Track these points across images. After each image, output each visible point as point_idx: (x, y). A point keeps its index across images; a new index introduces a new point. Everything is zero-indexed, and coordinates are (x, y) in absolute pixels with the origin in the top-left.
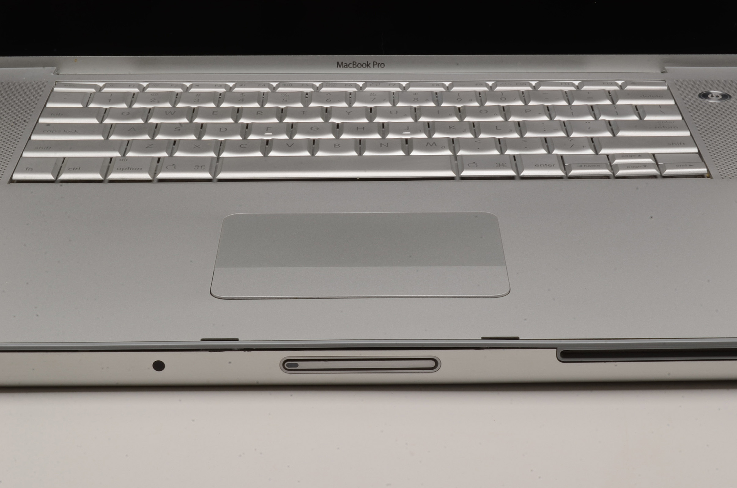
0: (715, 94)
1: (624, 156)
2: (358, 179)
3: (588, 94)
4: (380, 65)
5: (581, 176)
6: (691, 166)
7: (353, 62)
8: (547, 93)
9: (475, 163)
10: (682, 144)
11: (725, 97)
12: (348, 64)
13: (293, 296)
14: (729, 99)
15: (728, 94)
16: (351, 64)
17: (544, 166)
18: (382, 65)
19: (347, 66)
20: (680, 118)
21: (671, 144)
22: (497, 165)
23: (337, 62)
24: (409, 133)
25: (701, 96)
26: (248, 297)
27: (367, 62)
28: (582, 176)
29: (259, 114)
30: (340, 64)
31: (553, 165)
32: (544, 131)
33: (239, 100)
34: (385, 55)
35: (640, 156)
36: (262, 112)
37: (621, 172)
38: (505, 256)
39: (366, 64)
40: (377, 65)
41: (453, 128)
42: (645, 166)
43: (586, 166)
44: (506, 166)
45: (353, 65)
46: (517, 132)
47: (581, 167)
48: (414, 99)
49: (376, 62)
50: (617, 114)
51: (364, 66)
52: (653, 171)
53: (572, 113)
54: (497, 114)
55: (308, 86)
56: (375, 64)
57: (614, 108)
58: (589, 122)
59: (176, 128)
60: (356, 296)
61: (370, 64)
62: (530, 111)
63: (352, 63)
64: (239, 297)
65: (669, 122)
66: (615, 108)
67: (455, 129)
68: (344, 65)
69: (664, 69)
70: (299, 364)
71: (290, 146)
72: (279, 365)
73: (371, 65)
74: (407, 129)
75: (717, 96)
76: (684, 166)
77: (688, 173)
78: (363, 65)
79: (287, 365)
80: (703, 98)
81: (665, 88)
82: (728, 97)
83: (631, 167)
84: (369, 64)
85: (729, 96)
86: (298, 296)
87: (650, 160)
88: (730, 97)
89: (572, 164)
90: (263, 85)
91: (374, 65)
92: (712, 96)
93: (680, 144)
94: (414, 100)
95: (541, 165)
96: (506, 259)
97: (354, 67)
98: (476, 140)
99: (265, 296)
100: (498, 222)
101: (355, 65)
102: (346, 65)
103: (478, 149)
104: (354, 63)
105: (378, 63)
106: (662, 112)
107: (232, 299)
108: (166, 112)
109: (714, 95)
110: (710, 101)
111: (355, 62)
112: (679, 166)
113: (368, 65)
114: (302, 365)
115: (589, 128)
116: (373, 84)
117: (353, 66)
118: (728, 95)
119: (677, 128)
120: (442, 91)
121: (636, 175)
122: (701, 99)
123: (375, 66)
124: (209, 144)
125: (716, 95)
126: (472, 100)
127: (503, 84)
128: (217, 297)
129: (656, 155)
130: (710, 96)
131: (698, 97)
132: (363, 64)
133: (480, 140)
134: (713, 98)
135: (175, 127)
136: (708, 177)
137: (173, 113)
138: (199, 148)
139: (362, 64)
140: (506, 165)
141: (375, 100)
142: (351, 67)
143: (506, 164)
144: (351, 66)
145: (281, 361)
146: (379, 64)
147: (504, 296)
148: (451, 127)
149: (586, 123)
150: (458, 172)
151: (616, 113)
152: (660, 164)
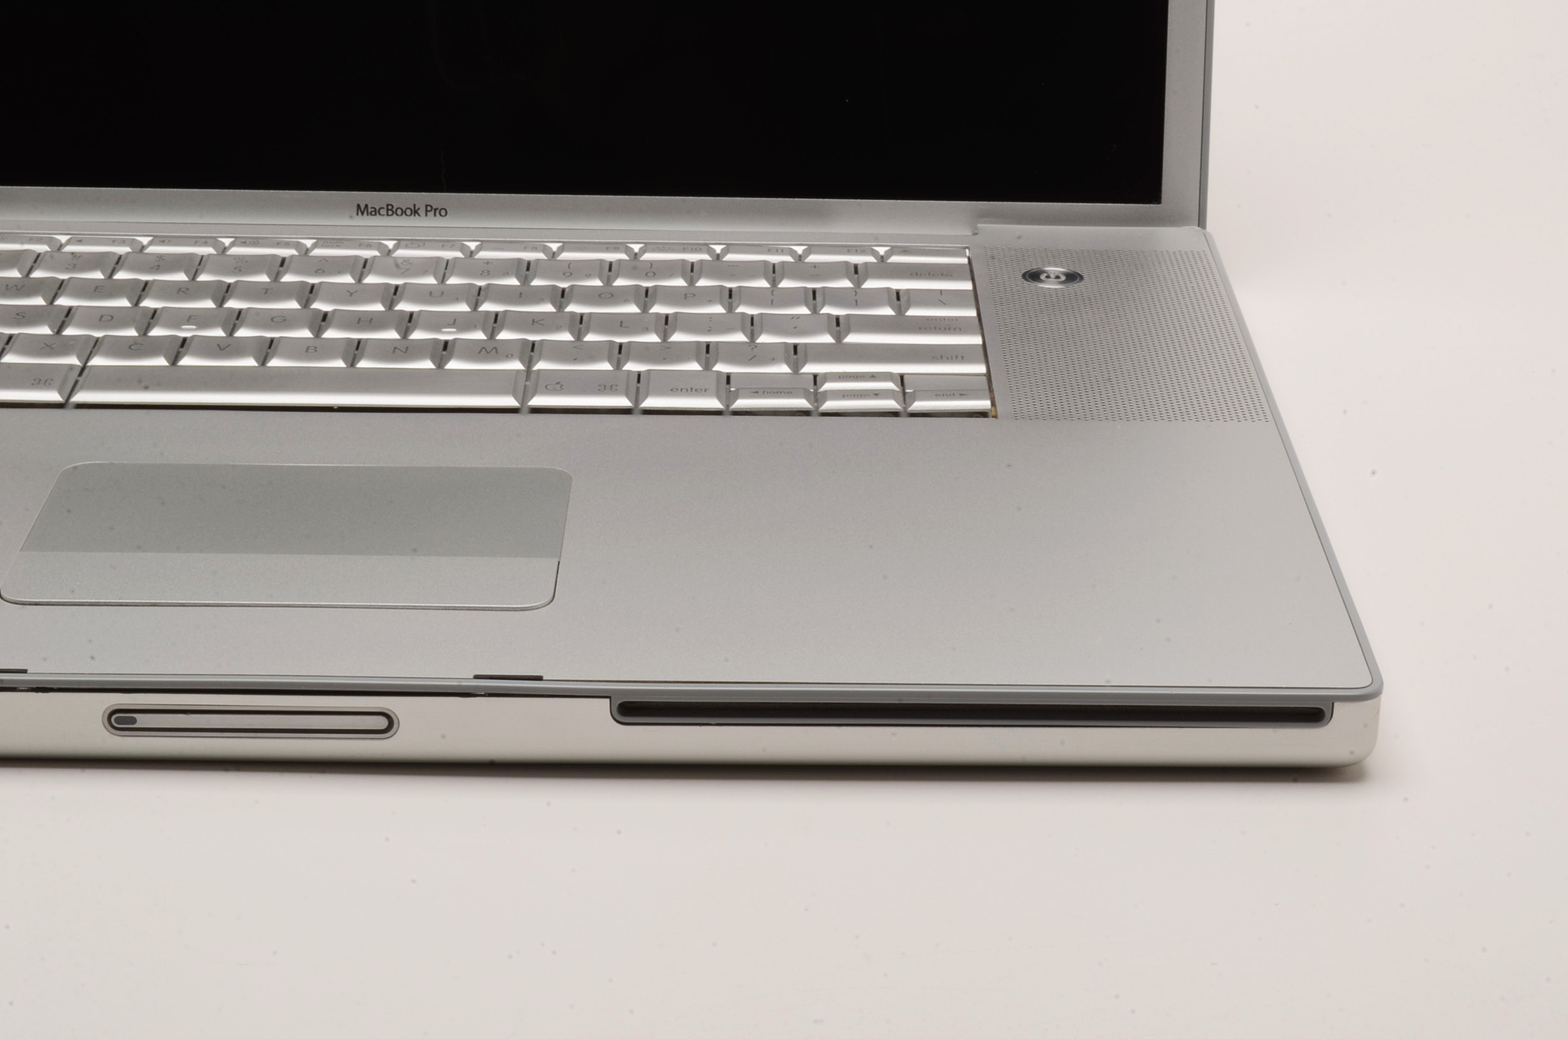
0: (1054, 273)
1: (843, 377)
2: (335, 408)
3: (813, 268)
4: (438, 211)
5: (753, 410)
6: (962, 395)
7: (388, 205)
8: (737, 266)
9: (558, 384)
10: (959, 358)
11: (1072, 277)
12: (377, 209)
13: (149, 601)
14: (1078, 282)
15: (1080, 273)
16: (383, 208)
17: (687, 390)
18: (443, 213)
19: (376, 212)
20: (973, 313)
21: (939, 357)
22: (599, 388)
23: (356, 205)
24: (455, 330)
25: (1027, 276)
26: (66, 600)
27: (415, 206)
28: (756, 410)
29: (182, 292)
30: (363, 207)
31: (705, 390)
32: (709, 331)
33: (152, 268)
34: (447, 192)
35: (873, 377)
36: (188, 289)
37: (829, 405)
38: (564, 542)
39: (413, 209)
40: (433, 211)
41: (539, 324)
42: (876, 395)
43: (766, 393)
44: (616, 390)
45: (388, 210)
46: (657, 333)
47: (756, 393)
48: (483, 271)
49: (431, 207)
50: (857, 304)
51: (409, 212)
52: (891, 404)
53: (772, 300)
54: (629, 301)
55: (288, 244)
56: (430, 209)
57: (855, 293)
58: (798, 318)
59: (17, 314)
60: (265, 603)
61: (419, 209)
62: (694, 295)
63: (386, 207)
64: (50, 600)
65: (948, 320)
66: (856, 295)
67: (542, 325)
68: (370, 210)
69: (976, 229)
70: (137, 719)
71: (222, 348)
72: (101, 719)
73: (422, 212)
74: (452, 323)
75: (1058, 277)
76: (950, 395)
77: (954, 409)
78: (405, 211)
79: (117, 720)
80: (1030, 280)
81: (965, 261)
82: (1077, 279)
83: (851, 396)
84: (417, 208)
85: (1079, 278)
86: (158, 601)
87: (890, 385)
88: (1082, 278)
89: (742, 388)
90: (203, 243)
91: (427, 211)
92: (1048, 277)
93: (954, 358)
94: (481, 274)
95: (682, 390)
96: (564, 546)
97: (388, 215)
98: (578, 343)
99: (97, 601)
100: (570, 485)
101: (390, 210)
102: (373, 209)
103: (575, 359)
104: (390, 207)
105: (434, 207)
106: (942, 302)
107: (36, 604)
108: (7, 285)
109: (1052, 276)
110: (1041, 285)
111: (390, 205)
112: (939, 395)
113: (415, 212)
114: (143, 720)
115: (795, 328)
116: (412, 243)
117: (387, 212)
118: (1079, 275)
119: (960, 329)
120: (539, 258)
121: (858, 411)
122: (1025, 282)
123: (428, 213)
124: (72, 342)
125: (1056, 274)
126: (590, 275)
127: (658, 248)
128: (8, 600)
129: (905, 377)
130: (1043, 277)
131: (1021, 278)
132: (407, 208)
133: (582, 345)
134: (1050, 279)
135: (17, 312)
136: (993, 417)
137: (19, 288)
138: (52, 349)
139: (404, 209)
140: (616, 388)
141: (408, 272)
142: (383, 215)
143: (617, 386)
144: (383, 212)
145: (104, 712)
146: (437, 209)
147: (538, 608)
148: (536, 322)
149: (793, 318)
150: (524, 398)
151: (855, 302)
152: (907, 393)
